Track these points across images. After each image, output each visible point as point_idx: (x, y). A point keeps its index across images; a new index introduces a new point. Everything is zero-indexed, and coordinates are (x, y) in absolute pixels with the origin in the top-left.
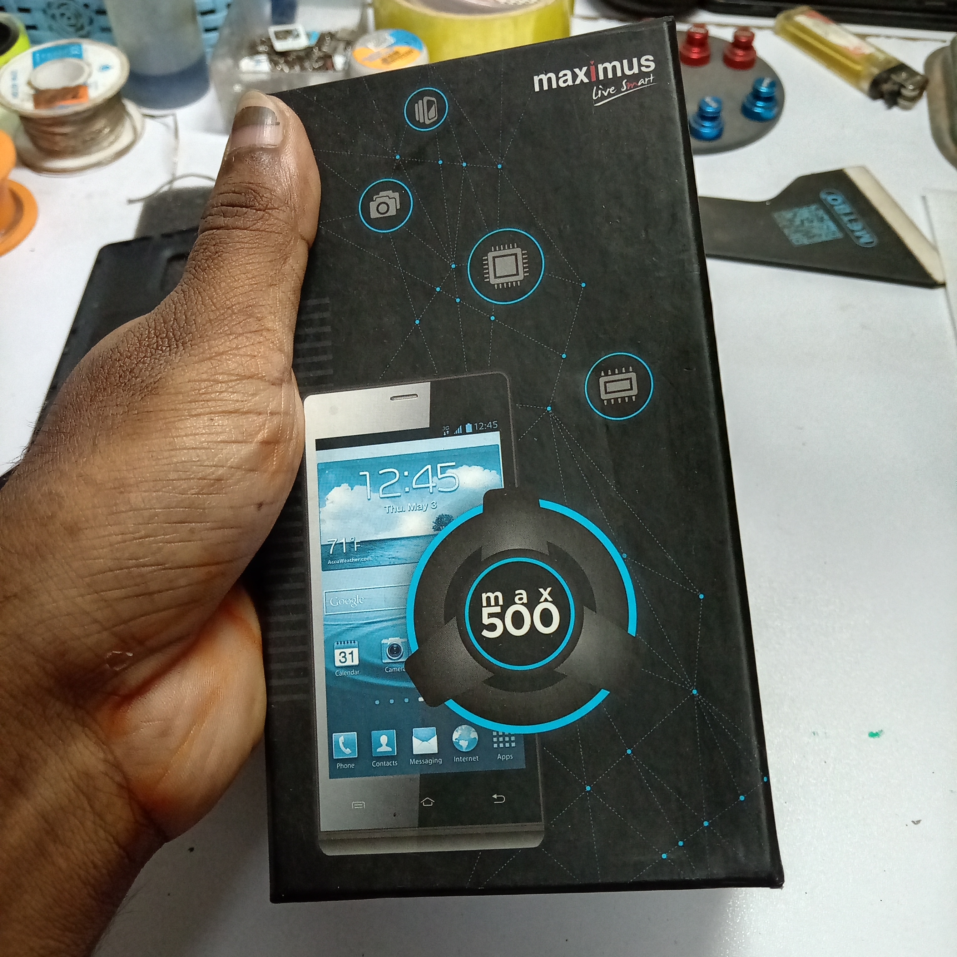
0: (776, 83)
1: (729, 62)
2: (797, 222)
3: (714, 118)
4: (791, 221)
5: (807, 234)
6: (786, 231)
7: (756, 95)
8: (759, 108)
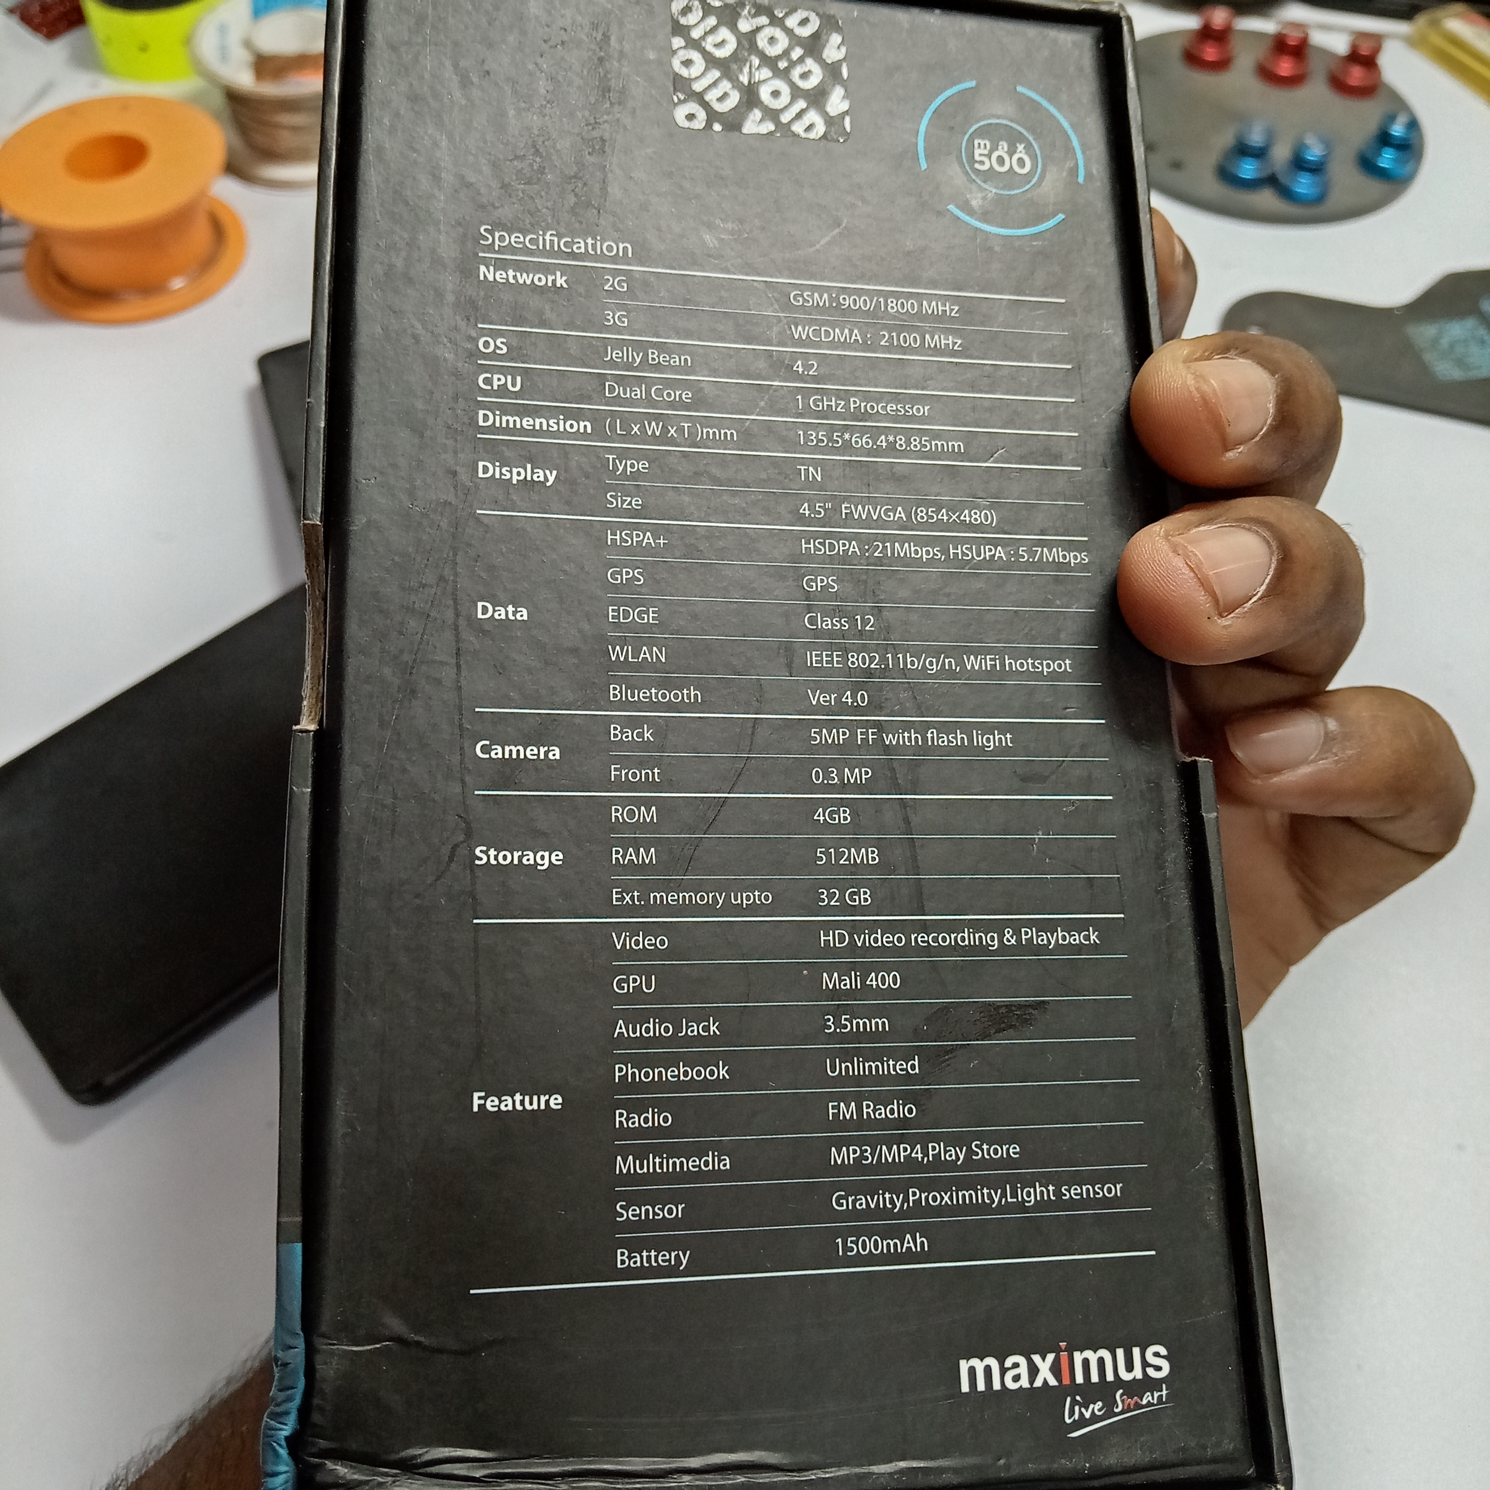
0: (1413, 125)
1: (1339, 84)
2: (1445, 342)
3: (1316, 169)
4: (1435, 341)
5: (1460, 363)
6: (1428, 357)
7: (1384, 139)
8: (1387, 159)
